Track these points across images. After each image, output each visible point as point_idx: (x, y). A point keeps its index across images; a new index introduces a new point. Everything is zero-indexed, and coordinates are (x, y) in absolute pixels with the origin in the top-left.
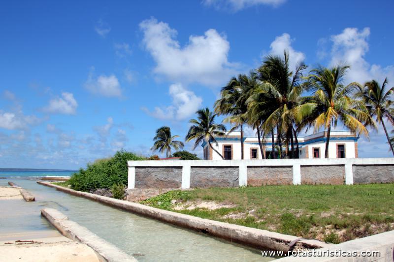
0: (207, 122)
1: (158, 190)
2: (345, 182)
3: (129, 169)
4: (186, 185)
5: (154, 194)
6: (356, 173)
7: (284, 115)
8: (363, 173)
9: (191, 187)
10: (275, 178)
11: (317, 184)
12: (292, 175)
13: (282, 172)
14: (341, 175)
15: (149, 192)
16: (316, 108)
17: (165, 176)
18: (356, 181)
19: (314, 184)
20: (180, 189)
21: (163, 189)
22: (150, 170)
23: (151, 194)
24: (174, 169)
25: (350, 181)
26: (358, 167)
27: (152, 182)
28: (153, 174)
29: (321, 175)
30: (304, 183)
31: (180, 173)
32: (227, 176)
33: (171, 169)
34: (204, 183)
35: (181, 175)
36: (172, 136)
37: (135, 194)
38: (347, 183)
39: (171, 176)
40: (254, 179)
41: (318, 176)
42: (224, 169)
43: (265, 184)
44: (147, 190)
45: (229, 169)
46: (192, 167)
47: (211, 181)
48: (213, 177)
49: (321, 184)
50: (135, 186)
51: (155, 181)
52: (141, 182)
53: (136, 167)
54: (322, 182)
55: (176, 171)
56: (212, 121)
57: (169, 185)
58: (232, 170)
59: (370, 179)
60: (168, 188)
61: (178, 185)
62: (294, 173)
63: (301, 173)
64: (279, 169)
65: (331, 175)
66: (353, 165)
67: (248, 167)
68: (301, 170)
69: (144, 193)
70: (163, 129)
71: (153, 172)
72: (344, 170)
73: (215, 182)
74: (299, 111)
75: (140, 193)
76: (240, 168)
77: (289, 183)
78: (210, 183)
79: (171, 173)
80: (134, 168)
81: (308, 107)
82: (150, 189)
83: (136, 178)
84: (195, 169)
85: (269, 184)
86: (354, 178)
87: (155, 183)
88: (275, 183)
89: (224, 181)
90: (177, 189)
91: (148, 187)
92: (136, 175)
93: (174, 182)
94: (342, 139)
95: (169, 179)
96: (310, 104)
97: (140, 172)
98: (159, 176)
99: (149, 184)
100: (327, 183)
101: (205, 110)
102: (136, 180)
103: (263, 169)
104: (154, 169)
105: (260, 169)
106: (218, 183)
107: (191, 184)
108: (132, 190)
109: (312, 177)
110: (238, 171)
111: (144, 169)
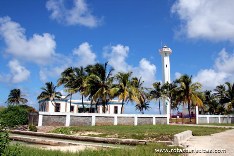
0: (51, 90)
1: (54, 127)
2: (134, 124)
3: (39, 116)
4: (67, 124)
5: (52, 129)
6: (138, 121)
7: (104, 92)
8: (141, 121)
9: (70, 126)
10: (107, 122)
11: (124, 125)
12: (114, 121)
13: (110, 119)
14: (133, 121)
15: (49, 128)
16: (119, 90)
17: (57, 120)
18: (138, 124)
19: (122, 125)
20: (65, 126)
21: (57, 127)
22: (50, 117)
23: (51, 129)
24: (62, 117)
25: (136, 124)
26: (139, 118)
27: (51, 123)
28: (52, 119)
29: (125, 121)
30: (118, 124)
31: (65, 118)
32: (87, 120)
33: (60, 117)
34: (76, 124)
35: (66, 119)
36: (20, 95)
37: (42, 129)
38: (135, 125)
39: (60, 120)
40: (98, 122)
41: (124, 122)
42: (85, 117)
43: (102, 125)
44: (48, 127)
45: (87, 117)
46: (71, 116)
47: (79, 123)
48: (80, 121)
49: (125, 125)
50: (42, 125)
51: (53, 123)
52: (45, 122)
53: (43, 115)
54: (125, 124)
55: (63, 117)
56: (54, 89)
57: (59, 124)
58: (89, 118)
59: (143, 123)
60: (59, 126)
61: (64, 124)
62: (115, 120)
63: (118, 120)
64: (109, 118)
65: (129, 121)
66: (138, 117)
67: (96, 117)
68: (118, 119)
69: (47, 129)
70: (15, 90)
71: (52, 118)
72: (134, 119)
73: (81, 123)
74: (112, 91)
75: (45, 128)
76: (92, 117)
77: (113, 124)
78: (79, 124)
79: (61, 118)
80: (42, 116)
81: (116, 90)
82: (50, 126)
83: (43, 121)
84: (73, 117)
85: (104, 125)
86: (138, 123)
87: (52, 124)
88: (107, 124)
89: (85, 123)
90: (63, 127)
91: (49, 125)
92: (43, 119)
93: (62, 123)
94: (117, 103)
95: (60, 121)
96: (117, 88)
97: (45, 118)
98: (55, 120)
99: (49, 124)
100: (127, 124)
101: (50, 83)
102: (43, 122)
103: (102, 118)
104: (52, 117)
105: (101, 118)
106: (82, 124)
107: (70, 124)
108: (40, 127)
109: (122, 122)
110: (92, 118)
111: (47, 116)
